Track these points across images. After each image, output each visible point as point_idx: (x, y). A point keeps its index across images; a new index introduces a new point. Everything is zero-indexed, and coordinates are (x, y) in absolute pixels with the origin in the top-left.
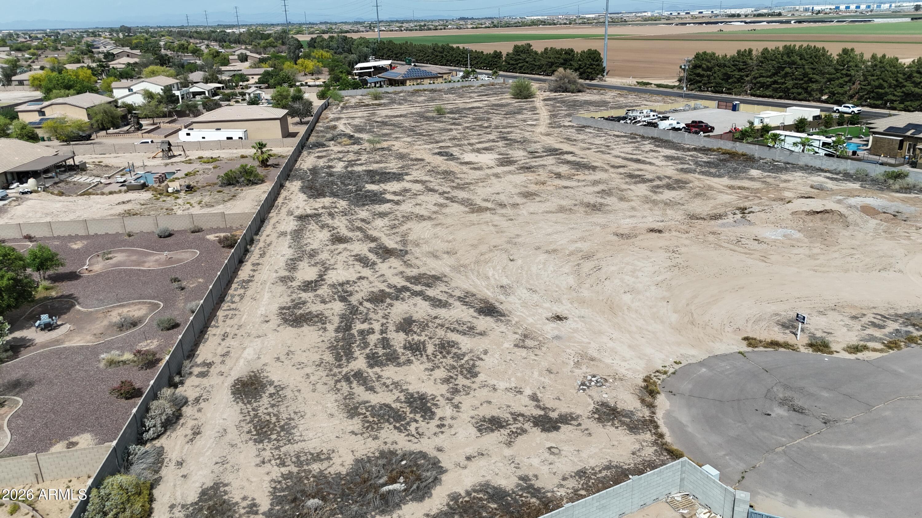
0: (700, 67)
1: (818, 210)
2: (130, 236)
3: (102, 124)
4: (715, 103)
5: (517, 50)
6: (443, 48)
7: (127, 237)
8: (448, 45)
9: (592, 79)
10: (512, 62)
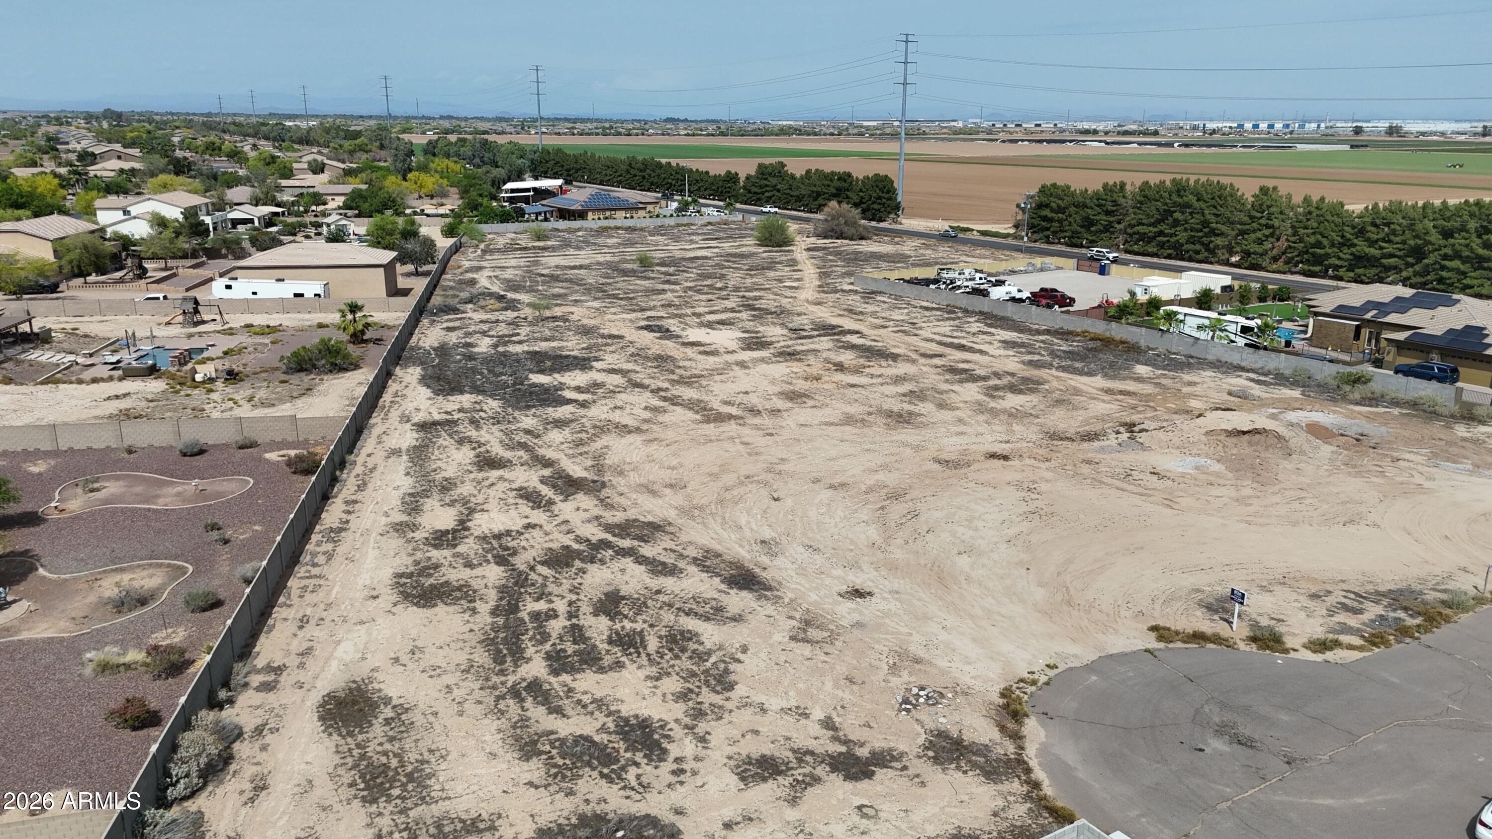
0: (1047, 206)
1: (1245, 429)
2: (130, 452)
3: (79, 267)
4: (1073, 262)
5: (763, 170)
6: (645, 163)
7: (126, 455)
8: (653, 159)
9: (880, 220)
10: (754, 189)
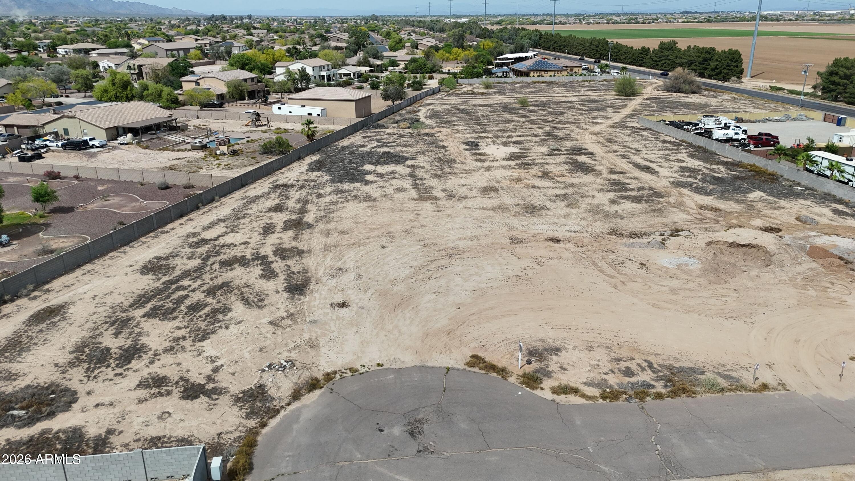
1: (742, 243)
2: (142, 185)
3: (232, 95)
4: (820, 115)
5: (663, 46)
7: (139, 186)
8: (605, 39)
